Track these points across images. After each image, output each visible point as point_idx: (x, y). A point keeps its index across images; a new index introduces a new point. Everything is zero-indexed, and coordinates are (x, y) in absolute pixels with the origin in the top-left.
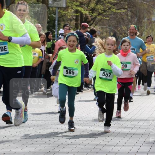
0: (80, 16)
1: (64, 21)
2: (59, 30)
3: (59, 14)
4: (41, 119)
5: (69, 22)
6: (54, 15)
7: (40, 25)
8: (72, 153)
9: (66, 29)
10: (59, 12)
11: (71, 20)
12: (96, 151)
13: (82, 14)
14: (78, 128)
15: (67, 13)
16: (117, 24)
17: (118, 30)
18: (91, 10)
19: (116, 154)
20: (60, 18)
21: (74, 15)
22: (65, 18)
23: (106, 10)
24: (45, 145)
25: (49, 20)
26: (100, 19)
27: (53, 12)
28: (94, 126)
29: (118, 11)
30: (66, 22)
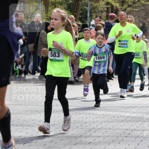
0: (110, 8)
1: (95, 12)
2: (91, 21)
4: (74, 105)
5: (101, 13)
6: (86, 7)
7: (73, 16)
8: (102, 137)
9: (97, 20)
10: (91, 5)
11: (102, 12)
12: (126, 136)
13: (112, 6)
14: (108, 114)
15: (98, 5)
16: (146, 16)
18: (121, 3)
19: (144, 138)
20: (92, 10)
21: (105, 7)
22: (96, 10)
23: (135, 2)
24: (78, 129)
25: (81, 12)
26: (130, 10)
27: (86, 5)
28: (124, 111)
29: (147, 3)
30: (97, 14)
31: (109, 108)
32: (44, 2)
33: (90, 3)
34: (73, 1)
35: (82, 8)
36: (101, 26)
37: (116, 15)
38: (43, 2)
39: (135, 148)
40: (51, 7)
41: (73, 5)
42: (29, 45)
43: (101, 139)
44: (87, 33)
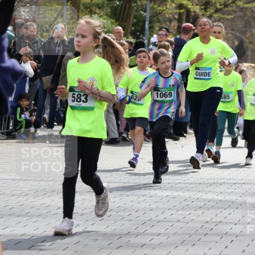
0: (185, 14)
1: (159, 21)
2: (152, 36)
3: (151, 11)
4: (117, 180)
5: (168, 23)
6: (143, 13)
7: (120, 28)
8: (165, 235)
10: (152, 8)
11: (171, 21)
12: (205, 232)
13: (188, 11)
14: (177, 195)
15: (164, 8)
16: (246, 27)
17: (247, 36)
18: (203, 5)
19: (236, 237)
20: (153, 17)
21: (176, 13)
22: (161, 18)
23: (228, 3)
24: (123, 222)
25: (135, 20)
28: (203, 191)
29: (248, 5)
30: (162, 24)
31: (179, 185)
32: (71, 4)
33: (149, 5)
34: (122, 2)
35: (136, 14)
36: (168, 45)
37: (194, 26)
38: (69, 3)
39: (220, 254)
40: (84, 13)
41: (121, 9)
42: (43, 78)
43: (163, 239)
44: (142, 58)
